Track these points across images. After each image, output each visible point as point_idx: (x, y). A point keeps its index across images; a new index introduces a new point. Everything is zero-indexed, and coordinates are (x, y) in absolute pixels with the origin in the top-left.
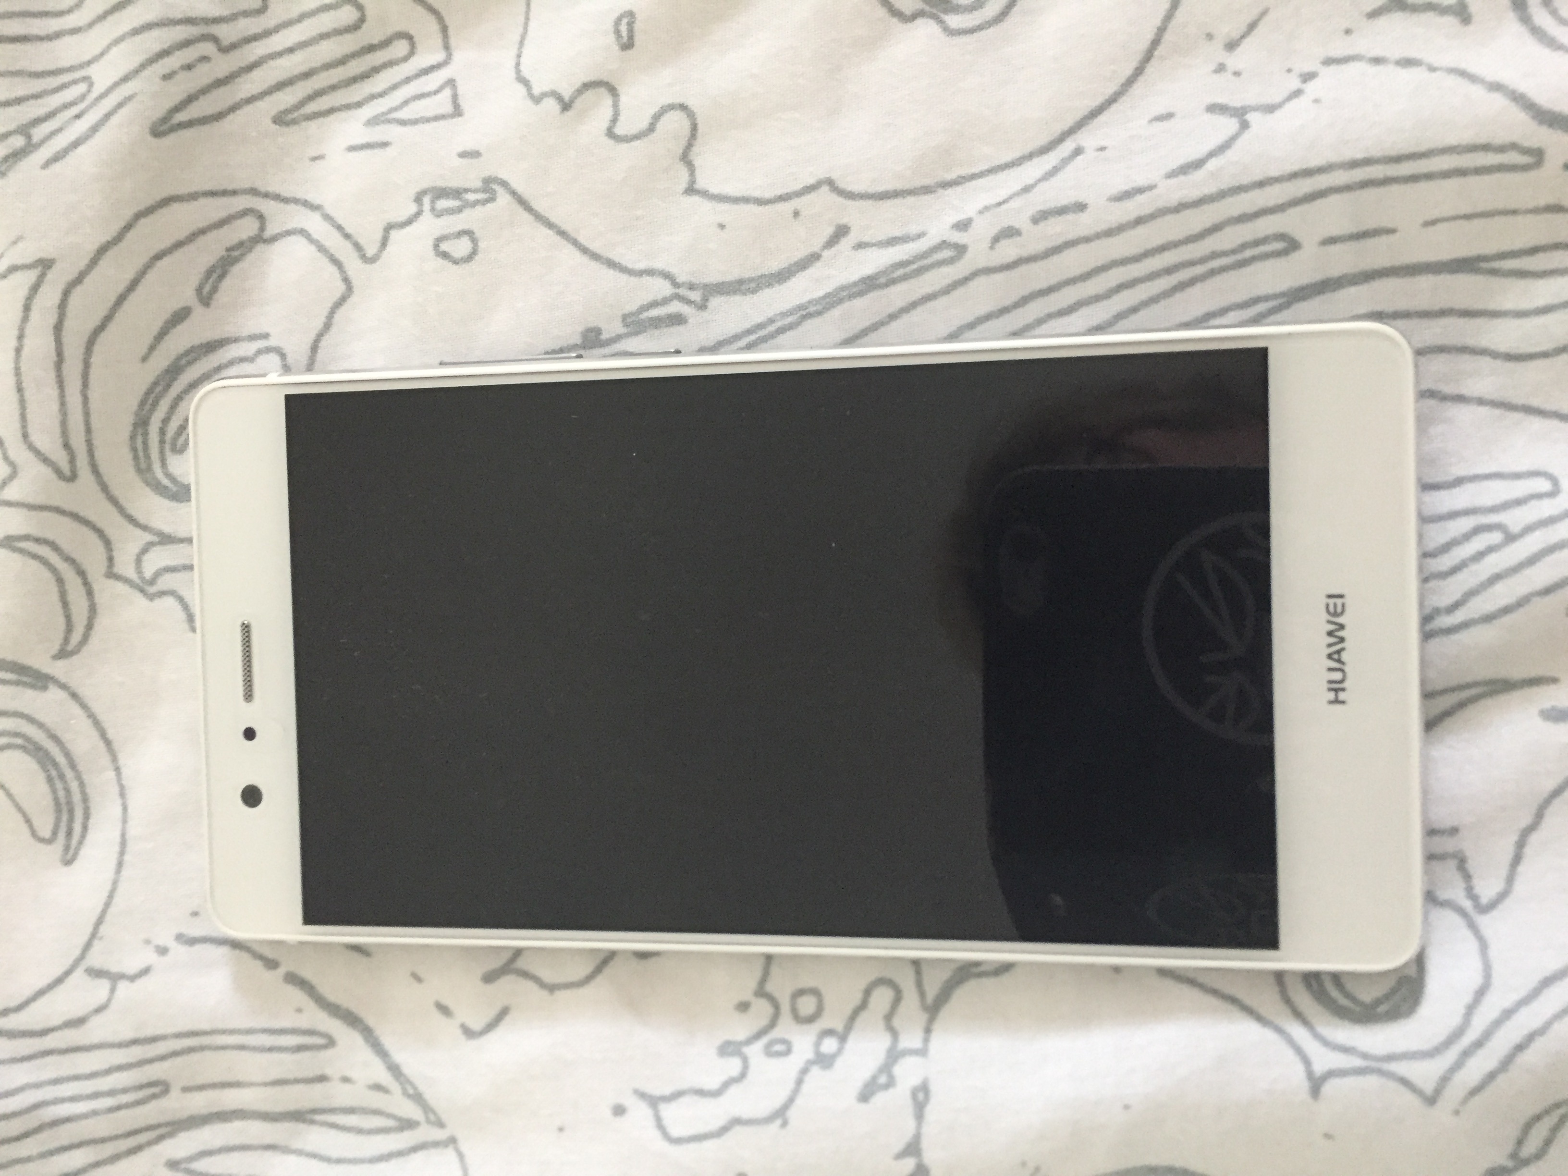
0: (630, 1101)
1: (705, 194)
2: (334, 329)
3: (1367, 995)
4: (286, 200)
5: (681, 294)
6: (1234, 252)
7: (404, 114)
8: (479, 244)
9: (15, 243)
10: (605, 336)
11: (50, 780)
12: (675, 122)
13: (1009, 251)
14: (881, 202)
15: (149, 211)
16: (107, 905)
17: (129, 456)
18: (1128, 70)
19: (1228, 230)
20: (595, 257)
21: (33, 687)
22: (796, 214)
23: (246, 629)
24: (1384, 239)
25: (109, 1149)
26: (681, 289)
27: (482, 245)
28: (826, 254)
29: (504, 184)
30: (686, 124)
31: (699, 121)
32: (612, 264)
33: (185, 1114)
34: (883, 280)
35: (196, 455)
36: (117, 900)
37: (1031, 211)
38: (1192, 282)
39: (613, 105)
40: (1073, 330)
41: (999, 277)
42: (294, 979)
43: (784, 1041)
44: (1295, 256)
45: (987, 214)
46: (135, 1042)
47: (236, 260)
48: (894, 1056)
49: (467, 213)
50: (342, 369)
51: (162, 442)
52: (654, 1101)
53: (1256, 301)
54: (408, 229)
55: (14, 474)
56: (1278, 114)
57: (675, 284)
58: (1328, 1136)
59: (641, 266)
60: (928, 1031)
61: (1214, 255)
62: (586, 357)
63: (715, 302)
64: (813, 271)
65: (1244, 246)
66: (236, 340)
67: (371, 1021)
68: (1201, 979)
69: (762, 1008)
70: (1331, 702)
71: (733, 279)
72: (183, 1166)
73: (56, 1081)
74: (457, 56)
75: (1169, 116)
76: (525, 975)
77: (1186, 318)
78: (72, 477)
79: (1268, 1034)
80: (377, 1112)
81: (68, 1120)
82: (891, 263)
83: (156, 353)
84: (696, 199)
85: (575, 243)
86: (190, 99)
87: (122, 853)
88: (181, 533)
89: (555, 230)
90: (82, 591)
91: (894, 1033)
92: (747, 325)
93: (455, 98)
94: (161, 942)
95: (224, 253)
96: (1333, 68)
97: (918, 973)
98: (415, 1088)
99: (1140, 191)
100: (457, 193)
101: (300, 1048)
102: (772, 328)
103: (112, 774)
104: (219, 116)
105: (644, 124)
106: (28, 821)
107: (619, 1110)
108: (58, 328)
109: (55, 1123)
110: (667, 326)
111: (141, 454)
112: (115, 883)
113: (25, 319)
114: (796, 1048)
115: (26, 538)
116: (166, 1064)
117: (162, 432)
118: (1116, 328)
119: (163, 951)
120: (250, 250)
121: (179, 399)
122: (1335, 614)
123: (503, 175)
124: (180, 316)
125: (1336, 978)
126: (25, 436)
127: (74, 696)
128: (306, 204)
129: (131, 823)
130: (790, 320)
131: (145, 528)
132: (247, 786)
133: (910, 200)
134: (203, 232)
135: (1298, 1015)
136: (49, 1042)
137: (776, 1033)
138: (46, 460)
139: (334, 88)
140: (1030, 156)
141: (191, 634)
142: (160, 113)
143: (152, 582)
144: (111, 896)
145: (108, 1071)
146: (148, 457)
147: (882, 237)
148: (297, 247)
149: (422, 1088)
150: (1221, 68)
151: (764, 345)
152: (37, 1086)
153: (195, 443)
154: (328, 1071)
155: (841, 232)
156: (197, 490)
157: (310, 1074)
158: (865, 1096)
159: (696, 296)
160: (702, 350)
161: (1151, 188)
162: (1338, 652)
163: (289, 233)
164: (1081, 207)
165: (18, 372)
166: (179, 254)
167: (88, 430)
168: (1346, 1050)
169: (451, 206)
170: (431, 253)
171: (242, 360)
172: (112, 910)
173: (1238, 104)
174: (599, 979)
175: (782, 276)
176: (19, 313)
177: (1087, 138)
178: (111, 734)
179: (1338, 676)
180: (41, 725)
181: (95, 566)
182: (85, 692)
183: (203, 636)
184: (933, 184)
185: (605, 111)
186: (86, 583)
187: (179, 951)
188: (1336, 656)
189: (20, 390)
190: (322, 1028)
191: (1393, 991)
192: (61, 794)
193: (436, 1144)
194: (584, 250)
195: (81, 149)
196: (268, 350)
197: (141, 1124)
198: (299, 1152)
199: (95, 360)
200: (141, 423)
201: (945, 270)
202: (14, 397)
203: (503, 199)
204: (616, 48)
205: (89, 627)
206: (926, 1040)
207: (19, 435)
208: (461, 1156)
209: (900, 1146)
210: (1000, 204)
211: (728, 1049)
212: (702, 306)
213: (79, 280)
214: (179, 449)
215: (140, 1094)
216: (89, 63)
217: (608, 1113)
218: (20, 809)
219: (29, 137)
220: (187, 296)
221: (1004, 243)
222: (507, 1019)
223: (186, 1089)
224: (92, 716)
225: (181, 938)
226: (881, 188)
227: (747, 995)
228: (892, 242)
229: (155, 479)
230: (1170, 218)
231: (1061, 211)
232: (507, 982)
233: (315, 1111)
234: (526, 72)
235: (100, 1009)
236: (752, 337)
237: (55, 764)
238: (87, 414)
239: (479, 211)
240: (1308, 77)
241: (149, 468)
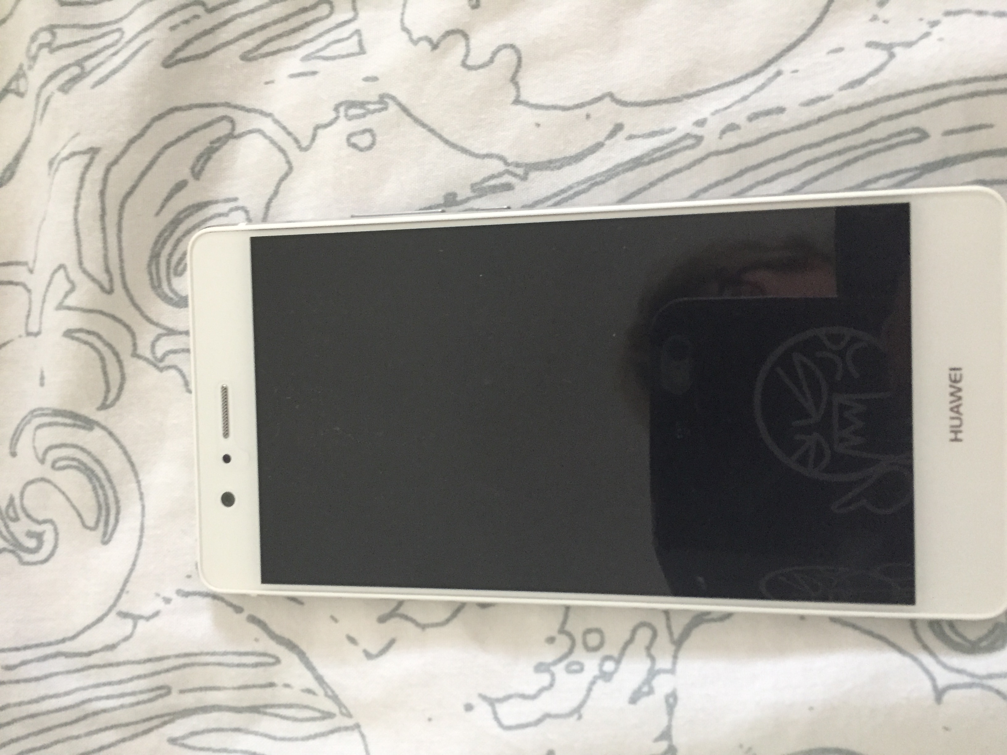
0: (475, 701)
1: (526, 104)
2: (279, 196)
3: (972, 635)
4: (249, 111)
5: (510, 170)
6: (884, 140)
7: (327, 53)
8: (377, 138)
9: (74, 137)
10: (459, 198)
11: (94, 489)
12: (507, 56)
13: (732, 139)
14: (645, 108)
15: (160, 117)
16: (132, 570)
17: (147, 277)
18: (812, 20)
19: (881, 126)
20: (453, 146)
21: (84, 428)
22: (588, 116)
23: (225, 390)
24: (984, 132)
25: (131, 730)
26: (510, 167)
27: (379, 139)
28: (608, 143)
29: (393, 98)
30: (514, 58)
31: (523, 55)
32: (464, 151)
33: (180, 708)
34: (646, 160)
35: (192, 275)
36: (138, 567)
37: (748, 113)
38: (856, 160)
39: (466, 45)
40: (774, 192)
41: (724, 157)
42: (253, 619)
43: (578, 663)
44: (925, 143)
45: (718, 115)
46: (149, 660)
47: (217, 149)
48: (652, 673)
49: (369, 117)
50: (286, 220)
51: (168, 268)
52: (492, 702)
53: (898, 173)
54: (329, 129)
55: (73, 288)
56: (915, 48)
57: (506, 163)
58: (946, 729)
59: (484, 151)
60: (675, 657)
61: (872, 142)
62: (447, 212)
63: (533, 175)
64: (599, 154)
65: (890, 137)
66: (216, 202)
67: (303, 647)
68: (859, 624)
69: (563, 642)
70: (952, 440)
71: (545, 160)
72: (180, 742)
73: (97, 686)
74: (363, 15)
75: (839, 50)
76: (406, 618)
77: (852, 184)
78: (110, 292)
79: (907, 661)
80: (306, 707)
81: (104, 711)
82: (652, 148)
83: (165, 210)
84: (520, 107)
85: (440, 137)
86: (188, 43)
87: (141, 537)
88: (181, 327)
89: (427, 128)
90: (116, 365)
91: (652, 659)
92: (555, 190)
93: (360, 43)
94: (167, 594)
95: (209, 145)
96: (951, 18)
97: (668, 619)
98: (333, 692)
99: (822, 99)
100: (362, 104)
101: (256, 665)
102: (571, 192)
103: (134, 485)
104: (206, 54)
105: (486, 58)
106: (80, 515)
107: (469, 708)
108: (102, 193)
109: (96, 713)
110: (500, 191)
111: (155, 276)
112: (137, 556)
113: (81, 187)
114: (586, 668)
115: (80, 330)
116: (170, 675)
117: (168, 262)
118: (803, 191)
119: (167, 601)
120: (225, 143)
121: (179, 241)
122: (955, 381)
123: (393, 93)
124: (180, 186)
125: (951, 624)
126: (81, 263)
127: (111, 434)
128: (262, 113)
129: (147, 517)
130: (583, 186)
131: (157, 324)
132: (224, 493)
133: (665, 106)
134: (195, 131)
135: (926, 648)
136: (93, 660)
137: (572, 658)
138: (94, 279)
139: (280, 36)
140: (746, 77)
141: (187, 395)
142: (169, 51)
143: (162, 360)
144: (134, 564)
145: (131, 679)
146: (159, 278)
147: (647, 130)
148: (256, 140)
149: (338, 692)
150: (875, 18)
151: (565, 204)
152: (84, 689)
153: (192, 269)
154: (276, 680)
155: (619, 128)
156: (193, 298)
157: (262, 682)
158: (633, 700)
159: (520, 171)
160: (524, 207)
161: (829, 97)
162: (958, 407)
163: (250, 132)
164: (781, 110)
165: (76, 221)
166: (180, 145)
167: (121, 261)
168: (959, 671)
169: (359, 113)
170: (345, 144)
171: (220, 215)
172: (134, 574)
173: (888, 42)
174: (455, 621)
175: (578, 158)
176: (75, 183)
177: (785, 65)
178: (134, 459)
179: (957, 422)
180: (89, 453)
181: (124, 349)
182: (117, 432)
183: (196, 396)
184: (680, 96)
185: (460, 50)
186: (120, 362)
187: (178, 601)
188: (956, 410)
189: (77, 234)
190: (270, 652)
191: (992, 632)
192: (102, 499)
193: (347, 729)
194: (446, 142)
195: (118, 76)
196: (237, 209)
197: (153, 714)
198: (256, 733)
199: (126, 215)
200: (155, 256)
201: (688, 153)
202: (73, 239)
203: (393, 108)
204: (468, 8)
205: (121, 388)
206: (674, 663)
207: (76, 262)
208: (363, 736)
209: (657, 733)
210: (726, 108)
211: (540, 668)
212: (524, 178)
213: (115, 162)
214: (180, 273)
215: (153, 694)
216: (121, 19)
217: (462, 709)
218: (74, 507)
219: (82, 68)
220: (185, 173)
221: (729, 134)
222: (395, 646)
223: (182, 692)
224: (122, 447)
225: (180, 592)
226: (645, 99)
227: (553, 632)
228: (653, 134)
229: (163, 292)
230: (843, 117)
231: (768, 113)
232: (394, 623)
233: (266, 706)
234: (408, 24)
235: (126, 639)
236: (558, 198)
237: (98, 479)
238: (120, 249)
239: (377, 116)
240: (934, 24)
241: (160, 286)
